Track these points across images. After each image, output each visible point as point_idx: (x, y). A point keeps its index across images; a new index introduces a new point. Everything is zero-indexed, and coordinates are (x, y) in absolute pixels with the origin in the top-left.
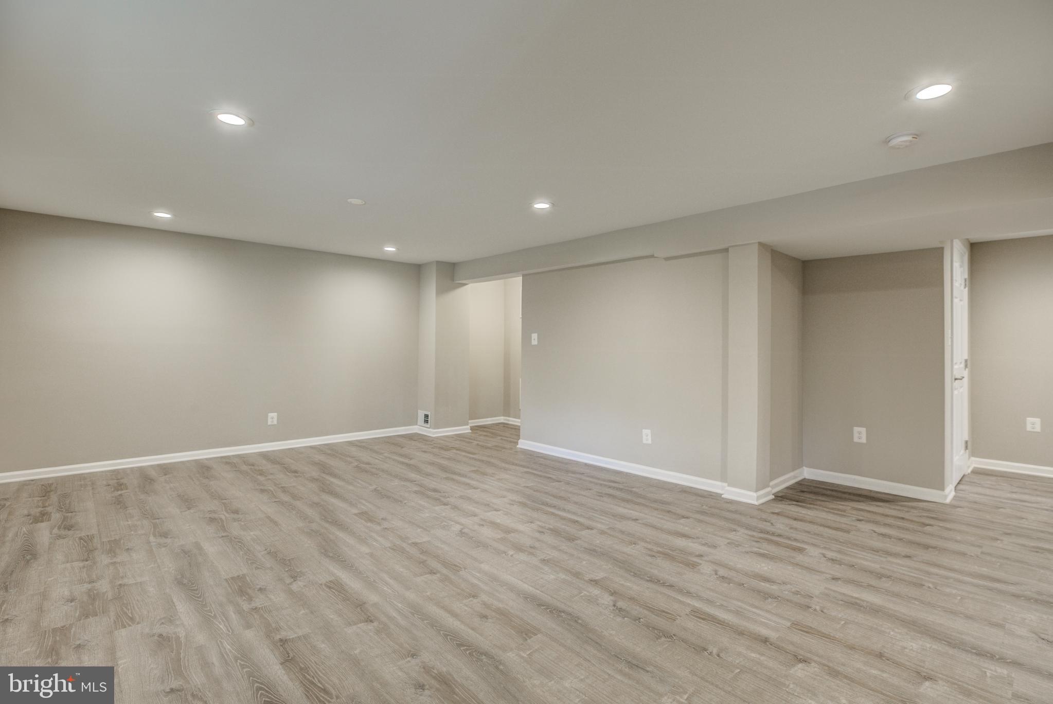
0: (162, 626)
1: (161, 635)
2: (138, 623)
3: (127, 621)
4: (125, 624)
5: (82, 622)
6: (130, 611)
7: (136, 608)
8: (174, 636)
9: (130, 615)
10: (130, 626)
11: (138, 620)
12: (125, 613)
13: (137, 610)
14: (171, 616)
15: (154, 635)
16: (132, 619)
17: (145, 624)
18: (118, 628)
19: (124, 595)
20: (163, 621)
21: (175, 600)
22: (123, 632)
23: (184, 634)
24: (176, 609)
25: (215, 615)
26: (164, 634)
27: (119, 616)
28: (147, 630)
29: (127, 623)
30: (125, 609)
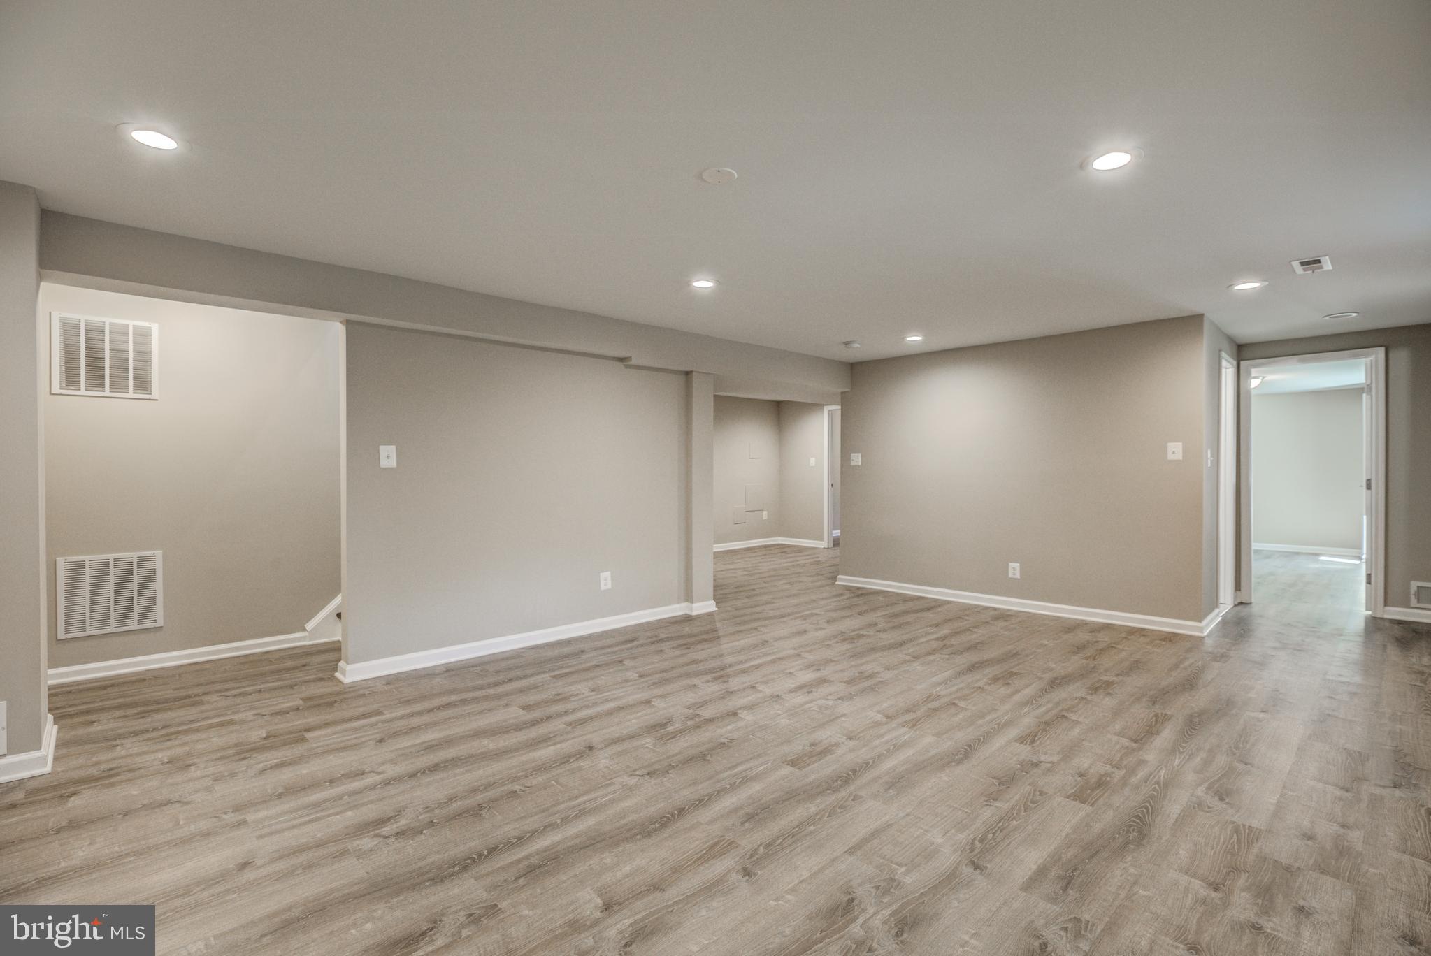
0: (1211, 806)
1: (1222, 799)
2: (1234, 823)
3: (1243, 832)
4: (1247, 831)
5: (1297, 865)
6: (1232, 841)
7: (1222, 840)
8: (1210, 792)
9: (1235, 836)
10: (1244, 826)
11: (1231, 826)
12: (1239, 841)
13: (1222, 837)
14: (1194, 808)
15: (1228, 803)
16: (1236, 830)
17: (1227, 818)
18: (1258, 831)
19: (1224, 867)
20: (1206, 809)
21: (1172, 821)
22: (1255, 823)
23: (1199, 788)
24: (1183, 810)
25: (1155, 783)
26: (1217, 798)
27: (1248, 842)
28: (1230, 811)
29: (1245, 832)
30: (1236, 847)
